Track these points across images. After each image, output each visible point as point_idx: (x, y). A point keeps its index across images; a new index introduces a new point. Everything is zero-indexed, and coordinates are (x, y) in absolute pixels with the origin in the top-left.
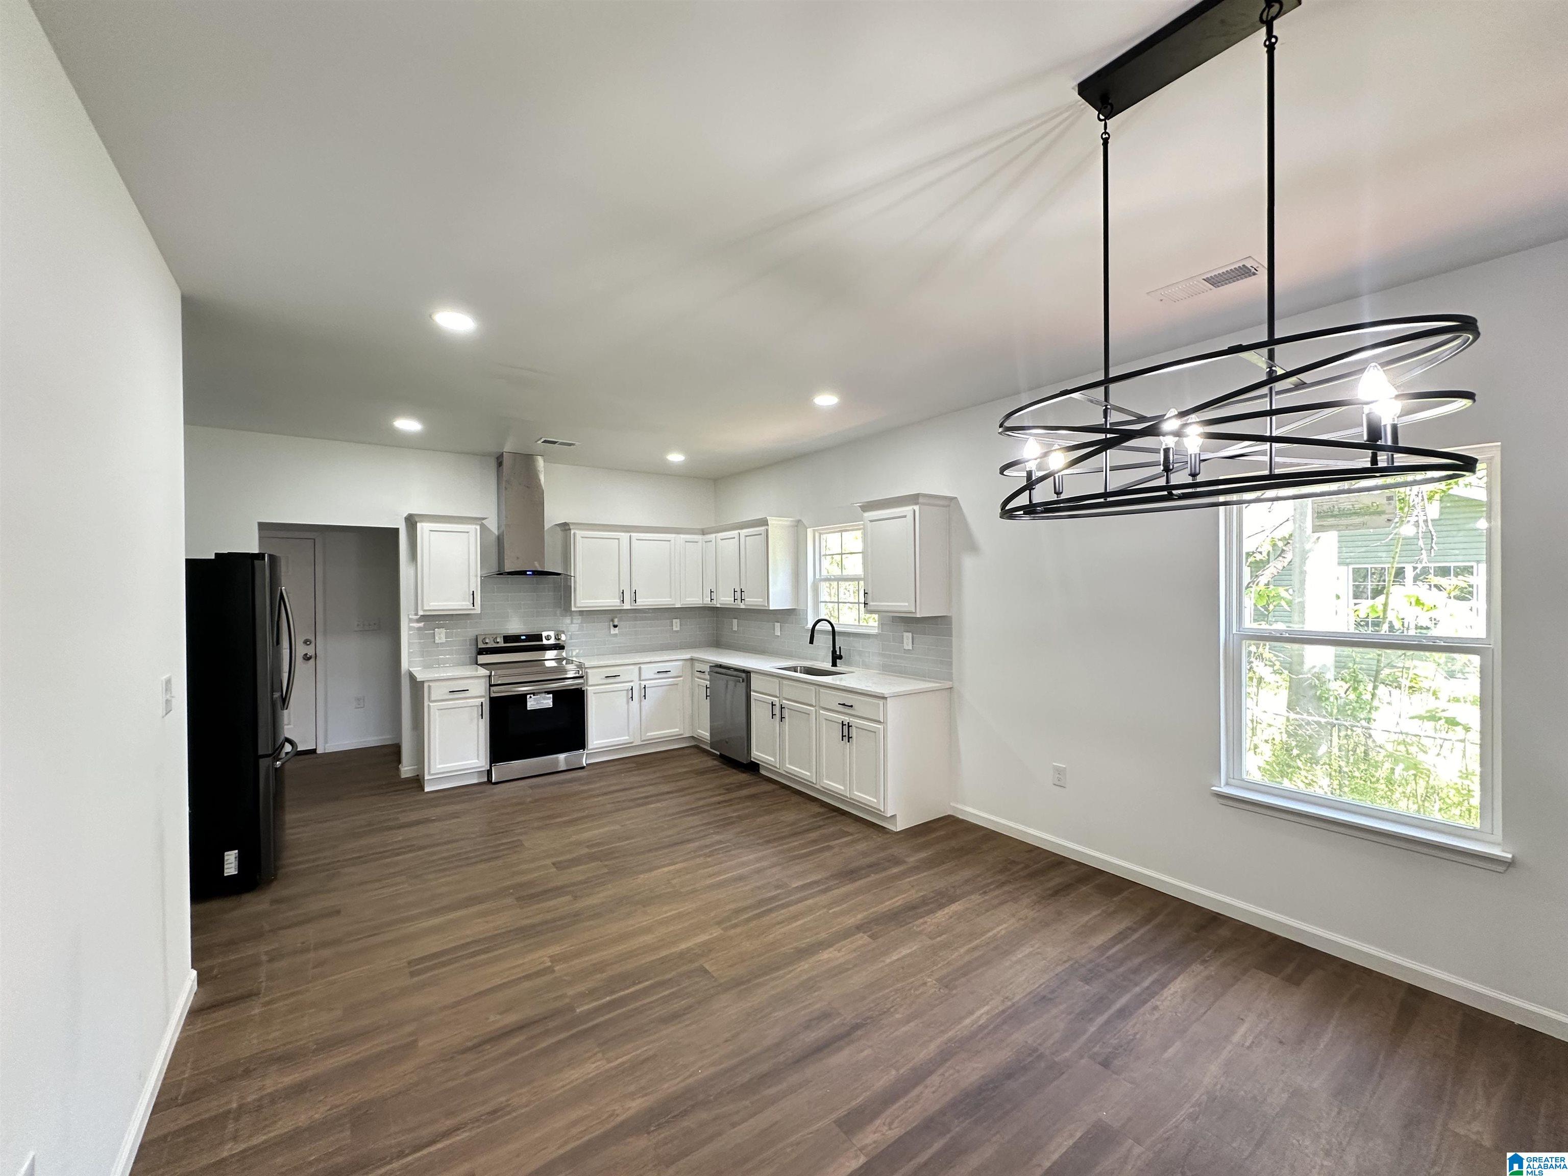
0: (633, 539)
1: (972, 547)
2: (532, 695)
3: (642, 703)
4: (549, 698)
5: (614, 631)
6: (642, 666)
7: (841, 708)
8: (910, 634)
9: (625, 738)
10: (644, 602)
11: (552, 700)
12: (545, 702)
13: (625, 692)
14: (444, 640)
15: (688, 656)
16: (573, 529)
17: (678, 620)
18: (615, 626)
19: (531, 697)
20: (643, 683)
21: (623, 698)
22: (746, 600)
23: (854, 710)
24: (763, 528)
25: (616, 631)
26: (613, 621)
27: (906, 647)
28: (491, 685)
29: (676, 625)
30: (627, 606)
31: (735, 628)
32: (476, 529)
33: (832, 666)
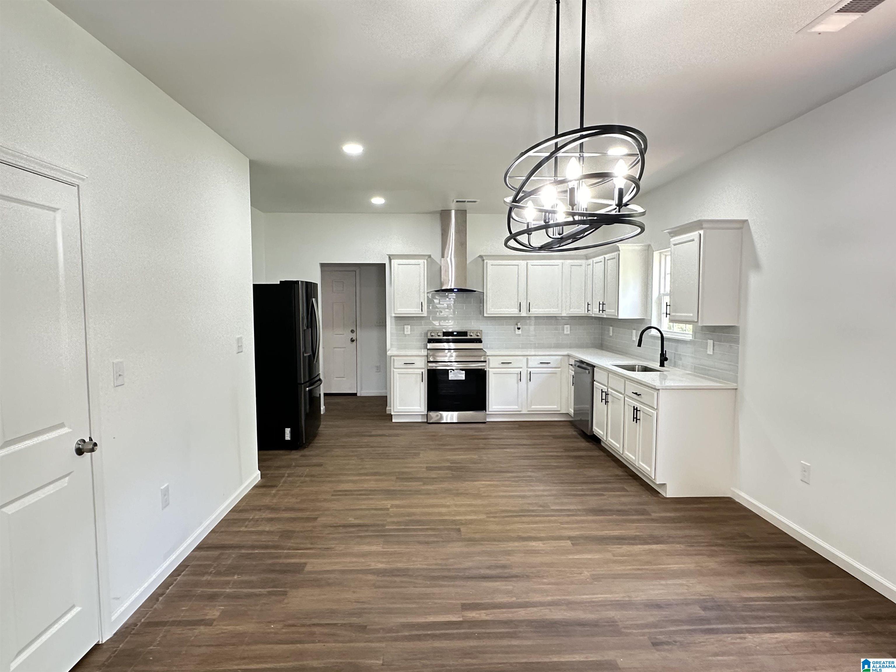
0: (529, 266)
1: (757, 266)
2: (452, 371)
3: (529, 384)
4: (462, 374)
5: (518, 332)
6: (529, 358)
7: (635, 396)
8: (712, 341)
9: (514, 407)
10: (536, 311)
11: (464, 375)
12: (460, 375)
13: (516, 375)
14: (409, 333)
15: (565, 353)
16: (487, 259)
17: (568, 326)
18: (519, 329)
19: (451, 372)
20: (529, 370)
21: (514, 379)
22: (607, 311)
23: (641, 397)
24: (616, 253)
25: (520, 332)
26: (517, 324)
27: (709, 353)
28: (428, 362)
29: (567, 329)
30: (524, 314)
32: (424, 262)
33: (660, 366)
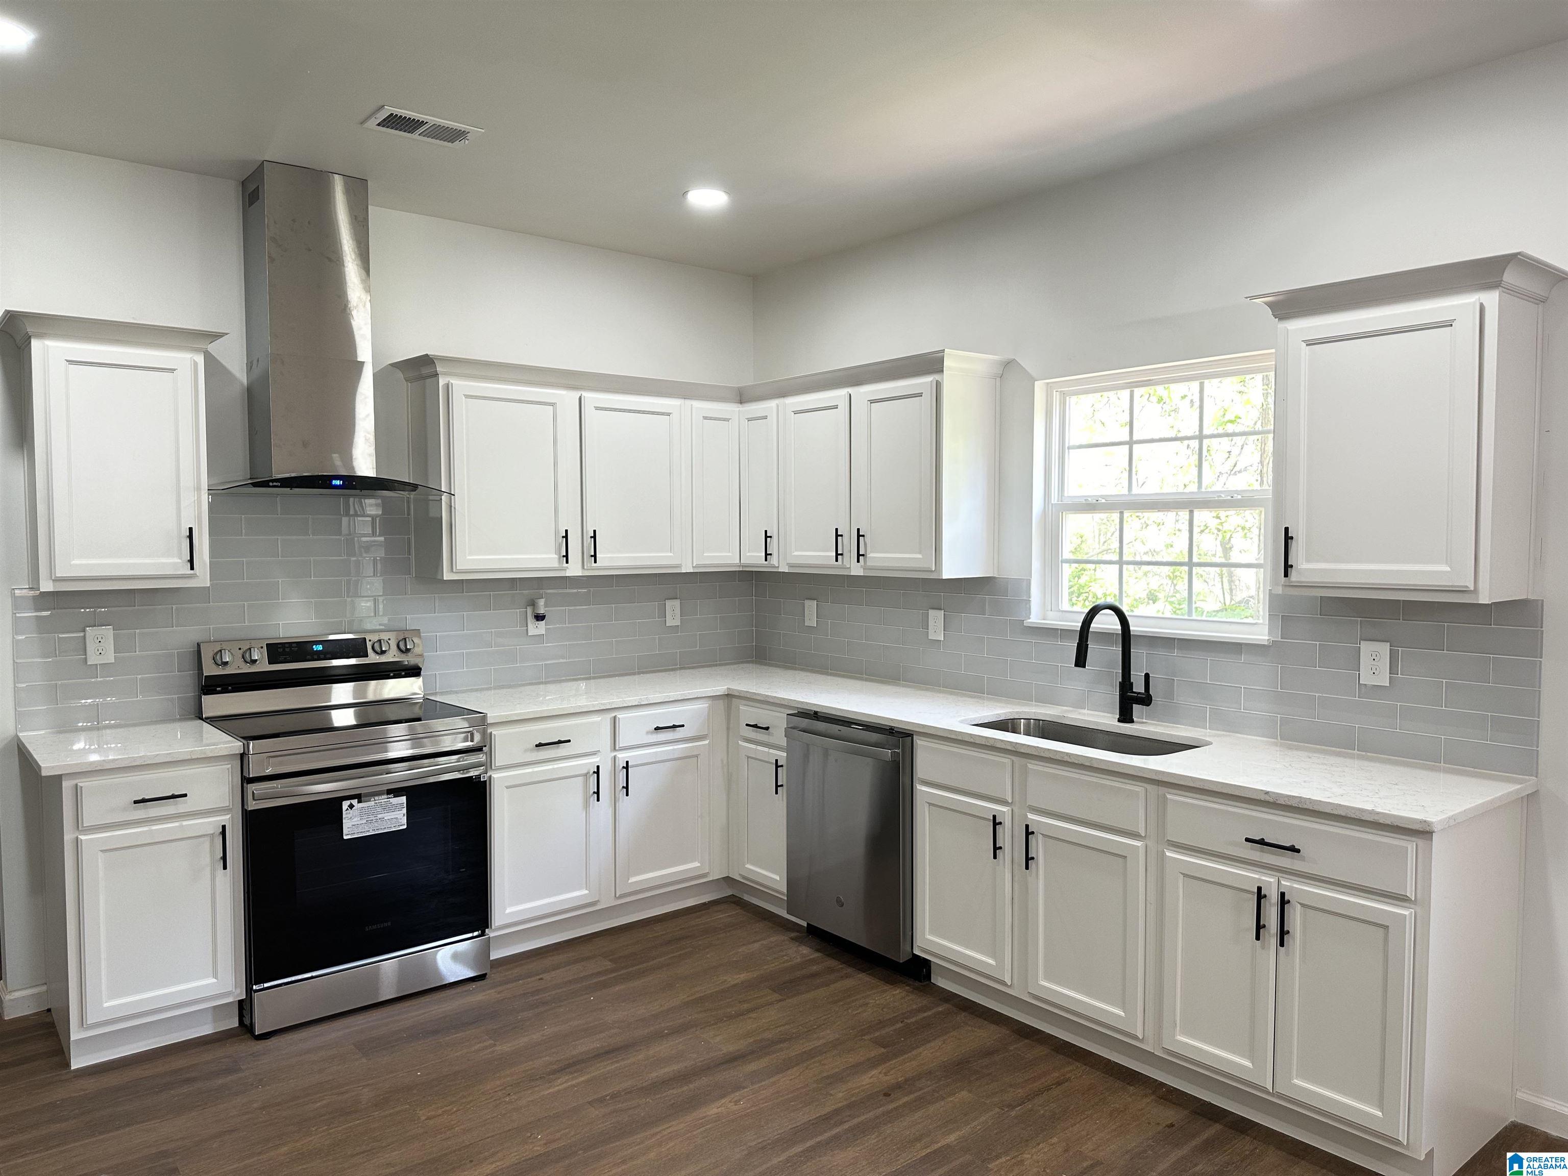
0: (588, 410)
2: (355, 802)
3: (620, 805)
4: (398, 807)
5: (537, 629)
6: (621, 715)
8: (1385, 648)
9: (577, 894)
10: (612, 559)
11: (404, 811)
12: (387, 816)
13: (581, 779)
14: (110, 657)
15: (720, 688)
16: (445, 374)
17: (677, 603)
18: (539, 618)
19: (351, 806)
20: (622, 756)
21: (575, 792)
22: (870, 555)
23: (1303, 859)
24: (929, 379)
25: (541, 628)
26: (533, 604)
27: (1366, 678)
28: (246, 780)
29: (673, 612)
30: (574, 569)
31: (811, 620)
32: (196, 364)
33: (1119, 721)
